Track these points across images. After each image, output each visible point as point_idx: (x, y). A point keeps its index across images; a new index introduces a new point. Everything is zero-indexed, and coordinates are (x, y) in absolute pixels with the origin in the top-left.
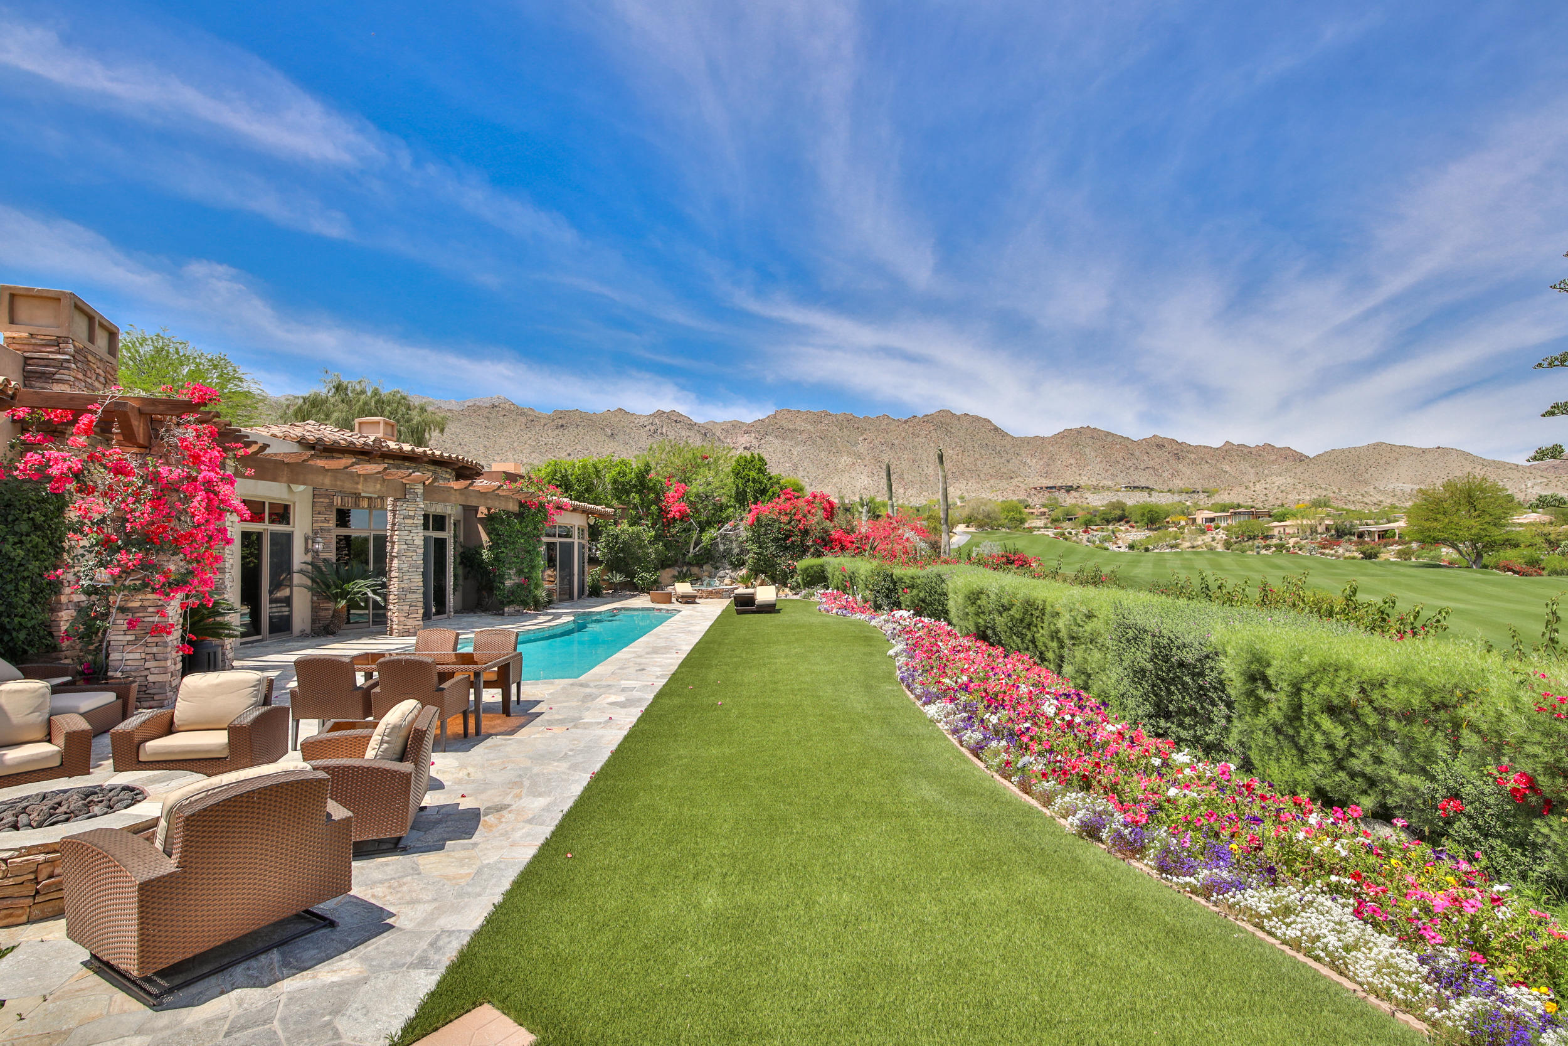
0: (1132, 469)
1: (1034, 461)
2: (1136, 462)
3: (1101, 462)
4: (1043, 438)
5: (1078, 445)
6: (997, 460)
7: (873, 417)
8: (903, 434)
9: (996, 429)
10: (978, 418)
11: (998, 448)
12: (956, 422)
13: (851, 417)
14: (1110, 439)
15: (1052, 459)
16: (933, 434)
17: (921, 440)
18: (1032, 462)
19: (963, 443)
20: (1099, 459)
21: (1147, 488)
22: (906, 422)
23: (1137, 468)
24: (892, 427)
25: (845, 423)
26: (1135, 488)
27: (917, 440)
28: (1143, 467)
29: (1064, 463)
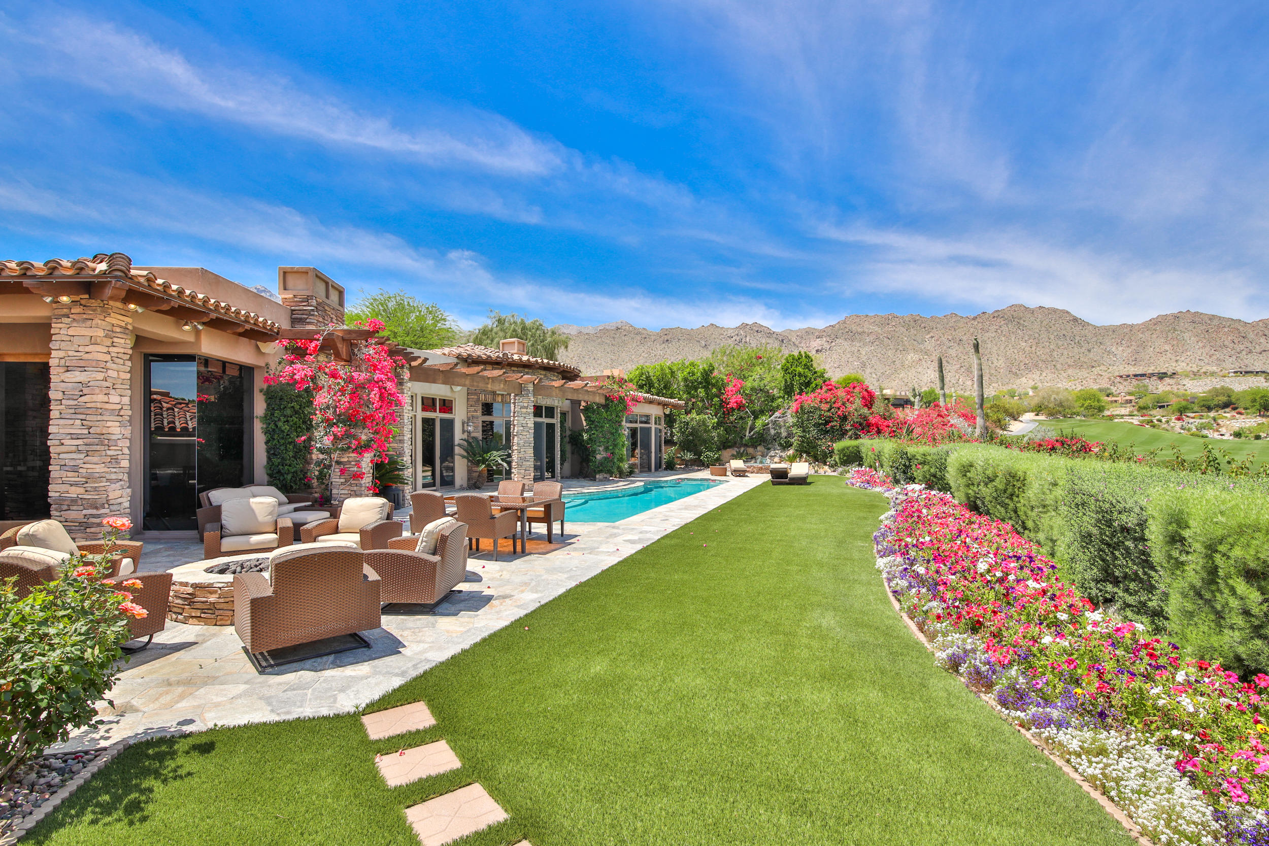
0: (1244, 353)
1: (1120, 349)
2: (1249, 345)
3: (1204, 347)
4: (1132, 326)
5: (1175, 330)
6: (1076, 350)
7: (941, 316)
8: (972, 330)
9: (1075, 320)
10: (1055, 311)
11: (1077, 338)
12: (1030, 315)
13: (918, 318)
14: (1215, 322)
15: (1143, 345)
16: (1004, 328)
17: (991, 334)
18: (1119, 350)
19: (1037, 335)
20: (1200, 344)
21: (1264, 372)
22: (975, 319)
23: (1250, 352)
24: (961, 324)
25: (912, 323)
26: (1247, 372)
27: (987, 334)
28: (1258, 349)
29: (1158, 350)
